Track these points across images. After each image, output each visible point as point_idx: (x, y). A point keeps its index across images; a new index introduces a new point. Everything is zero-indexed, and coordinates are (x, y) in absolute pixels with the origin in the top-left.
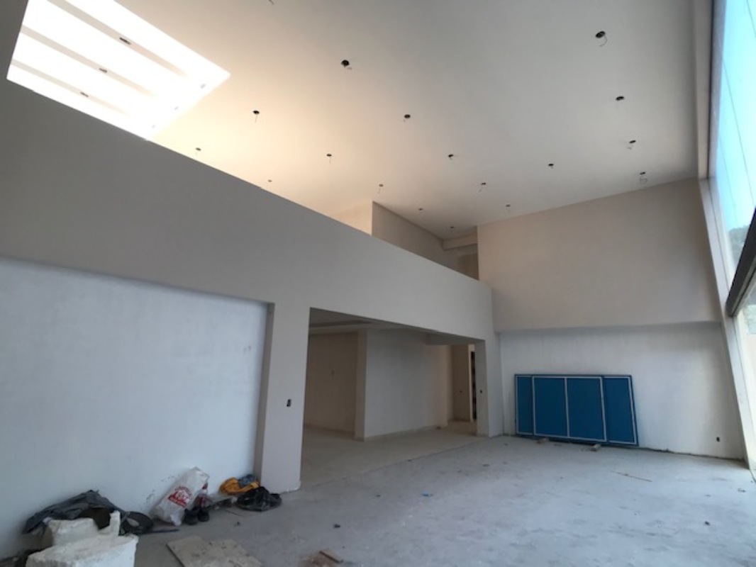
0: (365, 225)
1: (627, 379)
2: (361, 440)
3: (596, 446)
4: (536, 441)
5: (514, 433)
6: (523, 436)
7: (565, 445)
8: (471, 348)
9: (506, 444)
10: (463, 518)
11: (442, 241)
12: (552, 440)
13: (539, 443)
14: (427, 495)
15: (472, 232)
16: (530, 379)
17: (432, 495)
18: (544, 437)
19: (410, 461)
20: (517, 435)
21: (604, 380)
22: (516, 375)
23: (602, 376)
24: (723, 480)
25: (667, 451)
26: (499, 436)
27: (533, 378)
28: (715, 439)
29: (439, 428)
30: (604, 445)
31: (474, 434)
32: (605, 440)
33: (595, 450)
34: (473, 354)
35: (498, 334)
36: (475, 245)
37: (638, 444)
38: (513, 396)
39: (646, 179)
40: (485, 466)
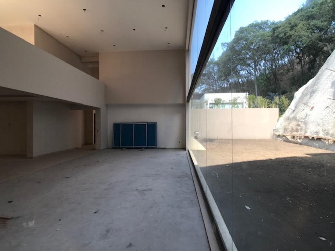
0: (30, 39)
1: (155, 124)
2: (31, 158)
3: (143, 149)
4: (121, 149)
5: (112, 147)
6: (116, 148)
7: (131, 150)
8: (94, 112)
9: (108, 152)
10: (84, 184)
11: (80, 57)
12: (127, 148)
13: (122, 150)
14: (67, 178)
15: (97, 55)
16: (120, 125)
17: (70, 177)
18: (124, 148)
19: (60, 164)
20: (113, 148)
21: (148, 124)
22: (114, 123)
23: (147, 123)
24: (178, 154)
25: (165, 148)
26: (106, 149)
27: (121, 124)
28: (179, 142)
29: (77, 148)
30: (146, 148)
31: (94, 149)
32: (146, 146)
33: (142, 150)
34: (95, 114)
35: (107, 106)
36: (98, 62)
37: (156, 147)
38: (112, 132)
39: (169, 46)
40: (97, 161)
